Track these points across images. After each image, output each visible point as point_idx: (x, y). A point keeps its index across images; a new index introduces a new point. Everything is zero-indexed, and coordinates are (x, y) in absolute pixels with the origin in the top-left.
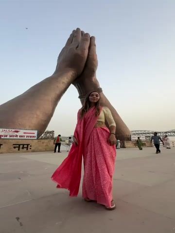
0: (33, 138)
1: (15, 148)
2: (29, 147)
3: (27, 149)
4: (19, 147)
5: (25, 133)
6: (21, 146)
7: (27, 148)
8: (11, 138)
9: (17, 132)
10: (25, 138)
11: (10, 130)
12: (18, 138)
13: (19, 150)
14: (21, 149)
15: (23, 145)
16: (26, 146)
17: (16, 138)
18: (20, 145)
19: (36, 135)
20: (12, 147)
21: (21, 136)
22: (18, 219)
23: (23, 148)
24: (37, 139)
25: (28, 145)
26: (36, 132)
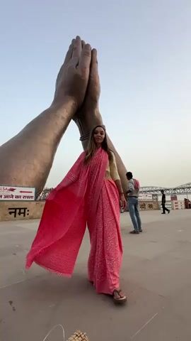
0: (30, 199)
1: (10, 213)
2: (27, 212)
3: (24, 216)
4: (15, 212)
5: (21, 192)
6: (18, 211)
7: (24, 213)
8: (6, 199)
9: (12, 190)
10: (22, 199)
11: (5, 187)
12: (14, 199)
13: (15, 216)
14: (17, 215)
15: (20, 209)
16: (22, 211)
17: (11, 199)
18: (16, 209)
19: (33, 194)
20: (7, 212)
21: (17, 197)
22: (11, 302)
23: (20, 214)
24: (35, 200)
25: (25, 209)
26: (33, 190)
